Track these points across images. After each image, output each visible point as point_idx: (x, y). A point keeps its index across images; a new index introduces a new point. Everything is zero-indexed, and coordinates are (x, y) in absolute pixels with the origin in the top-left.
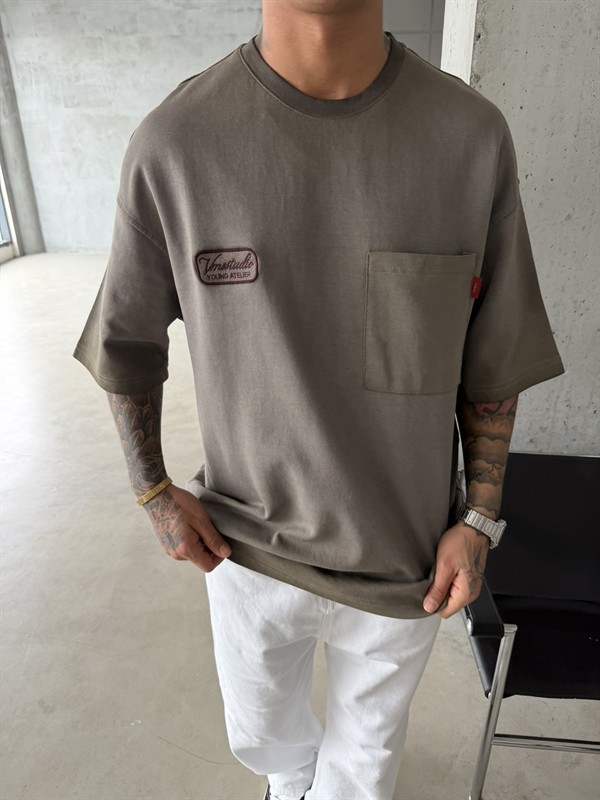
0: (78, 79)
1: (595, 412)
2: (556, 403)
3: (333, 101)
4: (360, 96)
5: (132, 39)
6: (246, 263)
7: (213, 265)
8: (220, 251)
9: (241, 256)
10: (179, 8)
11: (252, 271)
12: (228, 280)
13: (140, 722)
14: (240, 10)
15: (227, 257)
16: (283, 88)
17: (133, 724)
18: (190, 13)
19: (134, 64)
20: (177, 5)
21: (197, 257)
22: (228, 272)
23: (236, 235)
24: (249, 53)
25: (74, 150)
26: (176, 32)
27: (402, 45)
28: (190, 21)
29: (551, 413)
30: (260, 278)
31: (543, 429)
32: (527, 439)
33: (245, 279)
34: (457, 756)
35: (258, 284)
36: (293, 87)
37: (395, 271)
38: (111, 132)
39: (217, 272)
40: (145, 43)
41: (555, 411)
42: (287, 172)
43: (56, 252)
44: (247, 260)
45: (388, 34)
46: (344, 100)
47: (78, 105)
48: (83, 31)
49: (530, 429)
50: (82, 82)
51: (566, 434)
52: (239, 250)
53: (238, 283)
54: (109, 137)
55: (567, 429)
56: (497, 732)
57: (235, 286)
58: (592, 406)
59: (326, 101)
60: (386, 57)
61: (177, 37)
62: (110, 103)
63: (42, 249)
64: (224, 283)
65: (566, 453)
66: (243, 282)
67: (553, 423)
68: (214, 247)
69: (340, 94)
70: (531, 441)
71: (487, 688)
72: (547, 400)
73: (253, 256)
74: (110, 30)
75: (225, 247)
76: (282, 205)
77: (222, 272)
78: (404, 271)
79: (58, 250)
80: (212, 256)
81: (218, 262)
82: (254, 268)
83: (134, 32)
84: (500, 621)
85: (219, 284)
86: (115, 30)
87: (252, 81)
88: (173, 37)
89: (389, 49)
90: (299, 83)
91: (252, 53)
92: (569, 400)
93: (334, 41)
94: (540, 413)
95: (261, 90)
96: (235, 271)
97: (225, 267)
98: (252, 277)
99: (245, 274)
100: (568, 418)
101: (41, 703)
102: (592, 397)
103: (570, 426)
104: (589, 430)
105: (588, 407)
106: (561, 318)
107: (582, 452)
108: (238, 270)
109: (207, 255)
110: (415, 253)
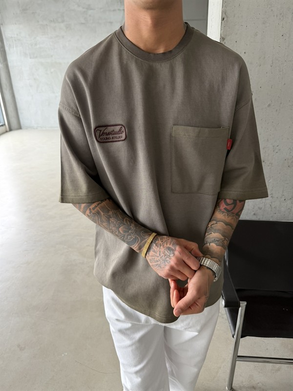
0: (36, 44)
1: (285, 200)
3: (158, 54)
4: (171, 51)
5: (62, 25)
6: (120, 131)
7: (103, 133)
8: (107, 126)
9: (117, 128)
10: (84, 10)
11: (123, 136)
12: (111, 140)
13: (66, 354)
14: (114, 10)
15: (110, 129)
17: (63, 355)
18: (90, 12)
19: (63, 37)
20: (83, 8)
21: (95, 129)
22: (111, 136)
25: (35, 79)
26: (83, 21)
28: (90, 16)
29: (263, 200)
30: (127, 138)
31: (260, 209)
32: (252, 213)
33: (119, 139)
34: (220, 368)
36: (139, 48)
38: (52, 70)
39: (105, 136)
40: (68, 27)
43: (27, 129)
44: (120, 130)
45: (186, 23)
46: (163, 53)
47: (36, 57)
48: (38, 21)
49: (253, 208)
50: (38, 46)
51: (271, 211)
52: (116, 125)
53: (116, 141)
54: (52, 73)
55: (271, 208)
56: (238, 355)
57: (115, 143)
58: (284, 197)
59: (155, 54)
61: (84, 24)
62: (52, 56)
63: (20, 127)
64: (109, 142)
65: (271, 220)
66: (119, 141)
67: (265, 205)
68: (103, 124)
69: (161, 50)
70: (254, 214)
71: (233, 333)
73: (123, 128)
74: (51, 21)
75: (109, 124)
77: (108, 136)
79: (27, 128)
80: (103, 129)
81: (105, 131)
82: (124, 134)
83: (63, 21)
84: (238, 300)
85: (106, 142)
86: (54, 21)
88: (82, 24)
96: (115, 136)
97: (109, 134)
98: (123, 138)
99: (119, 137)
100: (272, 203)
101: (19, 346)
102: (283, 192)
103: (273, 207)
104: (282, 208)
105: (281, 198)
106: (267, 154)
107: (279, 219)
108: (116, 135)
109: (101, 129)
110: (195, 127)
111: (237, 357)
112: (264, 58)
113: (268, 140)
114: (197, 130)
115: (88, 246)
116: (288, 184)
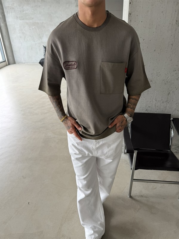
1: (163, 102)
2: (152, 100)
3: (94, 28)
4: (100, 26)
7: (67, 65)
8: (69, 62)
9: (73, 63)
11: (76, 66)
15: (70, 63)
16: (83, 25)
22: (71, 66)
23: (73, 58)
24: (75, 16)
27: (111, 14)
29: (151, 102)
30: (78, 68)
31: (149, 107)
35: (77, 69)
36: (85, 25)
37: (107, 66)
39: (68, 67)
42: (83, 44)
44: (75, 64)
45: (107, 11)
46: (96, 27)
51: (155, 108)
52: (73, 61)
53: (72, 69)
54: (33, 29)
57: (72, 70)
59: (92, 28)
60: (106, 17)
64: (70, 69)
65: (155, 113)
66: (74, 69)
67: (152, 105)
68: (68, 61)
69: (95, 26)
70: (146, 110)
71: (131, 167)
72: (150, 99)
73: (76, 63)
75: (70, 61)
76: (82, 51)
77: (69, 67)
78: (109, 67)
80: (67, 63)
81: (68, 64)
82: (76, 65)
84: (133, 150)
85: (68, 69)
87: (76, 23)
89: (107, 15)
90: (86, 24)
91: (76, 16)
92: (156, 99)
93: (94, 14)
94: (149, 103)
95: (78, 25)
97: (70, 65)
98: (75, 68)
100: (156, 104)
102: (162, 98)
103: (156, 106)
104: (162, 107)
105: (161, 101)
106: (153, 77)
107: (159, 113)
108: (73, 66)
109: (66, 63)
110: (111, 62)
111: (133, 180)
112: (152, 24)
113: (154, 70)
114: (113, 64)
116: (164, 93)
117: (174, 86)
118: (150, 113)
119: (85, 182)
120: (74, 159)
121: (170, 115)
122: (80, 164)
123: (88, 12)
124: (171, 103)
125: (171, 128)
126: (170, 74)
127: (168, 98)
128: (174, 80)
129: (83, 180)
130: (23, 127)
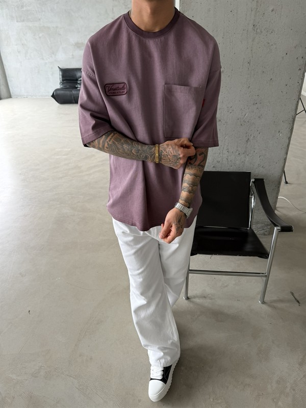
0: (22, 7)
1: (239, 154)
2: (223, 151)
13: (60, 278)
17: (57, 279)
25: (23, 44)
29: (221, 155)
31: (219, 162)
32: (212, 166)
38: (41, 35)
41: (223, 154)
47: (23, 21)
50: (25, 9)
54: (40, 38)
58: (238, 151)
62: (40, 19)
63: (10, 96)
65: (228, 171)
67: (222, 159)
70: (214, 167)
72: (219, 150)
79: (17, 97)
92: (228, 149)
94: (217, 155)
100: (228, 157)
101: (21, 274)
102: (237, 147)
103: (229, 160)
104: (237, 162)
105: (236, 152)
106: (223, 115)
107: (234, 171)
115: (79, 202)
116: (241, 140)
117: (255, 128)
118: (220, 171)
119: (141, 280)
120: (122, 243)
121: (250, 173)
122: (133, 251)
123: (146, 9)
124: (251, 155)
125: (250, 194)
126: (249, 109)
127: (246, 148)
128: (255, 119)
129: (138, 277)
130: (22, 200)
